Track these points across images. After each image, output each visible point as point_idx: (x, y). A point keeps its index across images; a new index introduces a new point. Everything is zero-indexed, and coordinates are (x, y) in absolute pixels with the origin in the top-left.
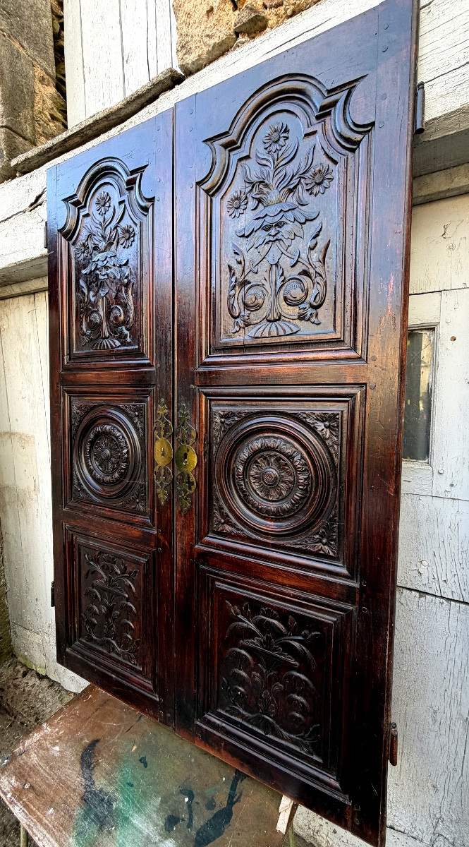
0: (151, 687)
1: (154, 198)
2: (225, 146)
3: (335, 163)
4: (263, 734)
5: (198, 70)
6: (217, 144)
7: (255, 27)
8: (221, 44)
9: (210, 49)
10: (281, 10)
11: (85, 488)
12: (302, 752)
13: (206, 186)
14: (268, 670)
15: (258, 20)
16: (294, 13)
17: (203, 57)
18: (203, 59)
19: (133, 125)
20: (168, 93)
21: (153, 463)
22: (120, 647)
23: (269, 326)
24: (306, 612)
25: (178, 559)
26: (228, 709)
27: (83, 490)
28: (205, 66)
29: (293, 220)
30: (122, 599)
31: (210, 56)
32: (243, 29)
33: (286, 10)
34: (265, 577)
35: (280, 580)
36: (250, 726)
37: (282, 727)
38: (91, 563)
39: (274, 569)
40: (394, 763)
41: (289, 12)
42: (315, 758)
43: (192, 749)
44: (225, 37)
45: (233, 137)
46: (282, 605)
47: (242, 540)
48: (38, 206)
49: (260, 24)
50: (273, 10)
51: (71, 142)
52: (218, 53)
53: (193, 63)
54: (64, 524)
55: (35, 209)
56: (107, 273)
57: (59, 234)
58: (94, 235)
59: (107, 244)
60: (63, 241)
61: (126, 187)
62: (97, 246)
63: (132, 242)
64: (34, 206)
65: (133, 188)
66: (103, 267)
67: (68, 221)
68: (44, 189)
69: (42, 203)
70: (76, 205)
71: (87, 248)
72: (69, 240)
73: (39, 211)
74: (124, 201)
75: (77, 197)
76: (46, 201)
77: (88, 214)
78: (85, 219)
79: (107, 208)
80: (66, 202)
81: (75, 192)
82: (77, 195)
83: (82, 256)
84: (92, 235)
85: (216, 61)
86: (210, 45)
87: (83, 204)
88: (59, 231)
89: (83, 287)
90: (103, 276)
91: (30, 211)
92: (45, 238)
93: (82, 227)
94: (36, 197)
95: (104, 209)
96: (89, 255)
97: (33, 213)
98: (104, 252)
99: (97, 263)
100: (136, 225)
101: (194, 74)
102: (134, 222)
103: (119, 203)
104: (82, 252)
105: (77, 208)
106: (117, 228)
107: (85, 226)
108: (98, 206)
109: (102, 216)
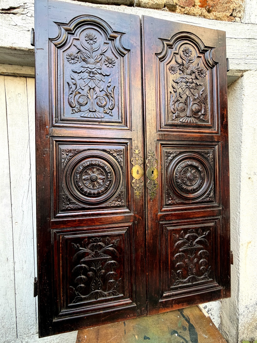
0: (131, 301)
1: (130, 50)
2: (168, 45)
3: (208, 70)
4: (191, 284)
5: (143, 7)
6: (165, 42)
7: (172, 8)
8: (158, 5)
9: (154, 3)
10: (183, 10)
11: (74, 201)
12: (206, 281)
13: (160, 56)
14: (192, 255)
15: (175, 7)
16: (186, 14)
17: (149, 4)
18: (148, 5)
19: (105, 9)
20: (126, 7)
21: (132, 178)
22: (105, 292)
23: (188, 119)
24: (205, 225)
25: (149, 223)
26: (175, 284)
27: (74, 203)
28: (147, 8)
29: (195, 83)
30: (106, 261)
31: (151, 5)
32: (168, 6)
33: (185, 11)
34: (191, 217)
35: (197, 216)
36: (185, 285)
37: (198, 276)
38: (81, 248)
39: (194, 212)
40: (232, 264)
41: (185, 12)
42: (210, 280)
43: (158, 317)
44: (161, 4)
45: (171, 43)
46: (196, 226)
47: (179, 205)
48: (11, 13)
49: (173, 8)
50: (180, 8)
52: (155, 7)
53: (145, 3)
54: (51, 230)
55: (7, 14)
56: (94, 76)
57: (50, 41)
58: (83, 52)
59: (95, 61)
60: (53, 46)
61: (109, 37)
62: (86, 59)
63: (113, 65)
64: (7, 12)
65: (113, 40)
66: (92, 73)
67: (59, 36)
68: (20, 6)
69: (16, 14)
70: (66, 30)
71: (77, 58)
72: (58, 48)
73: (12, 17)
74: (109, 43)
75: (69, 26)
76: (22, 14)
77: (78, 39)
78: (75, 41)
79: (95, 42)
80: (58, 25)
81: (67, 23)
82: (69, 25)
83: (72, 61)
84: (82, 52)
85: (153, 9)
86: (154, 2)
87: (73, 32)
88: (49, 39)
89: (73, 79)
90: (92, 77)
91: (1, 13)
92: (32, 38)
93: (72, 44)
94: (10, 7)
95: (92, 42)
96: (78, 62)
97: (4, 16)
98: (92, 64)
99: (86, 69)
100: (117, 58)
101: (141, 7)
102: (116, 57)
103: (105, 43)
104: (72, 59)
105: (67, 32)
106: (102, 55)
107: (75, 44)
108: (87, 38)
109: (90, 45)
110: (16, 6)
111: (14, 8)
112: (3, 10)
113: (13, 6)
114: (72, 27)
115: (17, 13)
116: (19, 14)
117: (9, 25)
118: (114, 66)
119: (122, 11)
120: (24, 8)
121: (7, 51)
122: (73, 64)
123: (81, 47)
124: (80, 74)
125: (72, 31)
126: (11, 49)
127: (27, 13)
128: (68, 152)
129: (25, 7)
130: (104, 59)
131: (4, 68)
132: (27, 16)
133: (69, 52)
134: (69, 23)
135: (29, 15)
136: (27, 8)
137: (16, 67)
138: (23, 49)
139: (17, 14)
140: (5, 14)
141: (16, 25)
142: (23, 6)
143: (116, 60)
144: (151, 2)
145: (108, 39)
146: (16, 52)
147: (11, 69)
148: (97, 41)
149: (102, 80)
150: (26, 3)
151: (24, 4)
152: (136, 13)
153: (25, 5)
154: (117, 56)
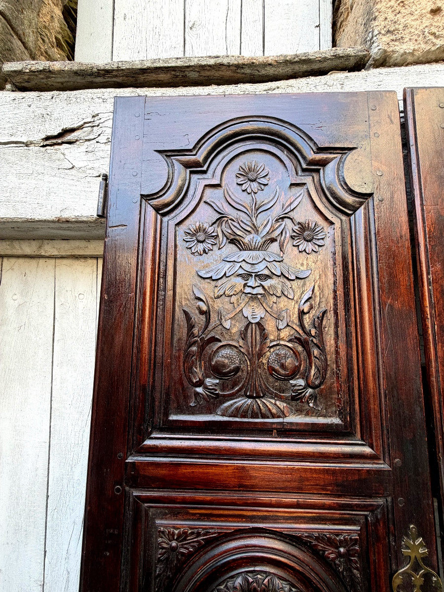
1: (370, 195)
9: (433, 49)
17: (416, 53)
18: (413, 55)
19: (289, 90)
20: (346, 74)
31: (422, 56)
48: (63, 143)
51: (153, 77)
55: (56, 147)
56: (261, 285)
57: (144, 201)
58: (231, 219)
59: (264, 239)
60: (151, 212)
61: (304, 166)
62: (238, 238)
63: (319, 246)
64: (54, 141)
65: (318, 171)
66: (253, 274)
67: (169, 184)
68: (85, 123)
69: (75, 142)
70: (187, 165)
71: (213, 236)
72: (164, 215)
73: (66, 152)
74: (305, 184)
75: (194, 155)
76: (86, 140)
77: (218, 186)
78: (209, 191)
79: (263, 187)
80: (166, 156)
81: (191, 147)
82: (194, 153)
83: (201, 247)
84: (226, 219)
85: (427, 65)
86: (434, 45)
87: (205, 168)
88: (142, 196)
89: (200, 299)
90: (253, 288)
91: (43, 146)
92: (101, 200)
93: (202, 201)
94: (62, 130)
95: (254, 185)
96: (215, 248)
97: (49, 151)
98: (255, 249)
99: (239, 265)
100: (332, 223)
101: (390, 66)
102: (326, 219)
103: (292, 185)
104: (199, 241)
105: (188, 171)
106: (286, 220)
107: (208, 201)
108: (242, 178)
109: (250, 195)
110: (75, 126)
111: (72, 130)
112: (48, 138)
113: (69, 125)
114: (200, 156)
115: (77, 141)
116: (81, 141)
117: (59, 169)
118: (321, 248)
119: (337, 89)
120: (93, 127)
121: (52, 225)
122: (201, 255)
123: (226, 205)
124: (220, 282)
125: (202, 167)
126: (59, 221)
127: (99, 135)
128: (176, 540)
129: (94, 124)
130: (291, 231)
131: (54, 247)
132: (97, 142)
133: (192, 224)
134: (194, 148)
135: (102, 139)
136: (98, 126)
137: (77, 243)
138: (85, 219)
139: (78, 143)
140: (52, 148)
141: (73, 167)
142: (90, 122)
143: (328, 229)
144: (423, 46)
145: (300, 173)
146: (69, 225)
147: (66, 248)
148: (270, 183)
149: (286, 293)
150: (97, 115)
151: (93, 117)
152: (380, 83)
153: (96, 119)
154: (329, 218)
